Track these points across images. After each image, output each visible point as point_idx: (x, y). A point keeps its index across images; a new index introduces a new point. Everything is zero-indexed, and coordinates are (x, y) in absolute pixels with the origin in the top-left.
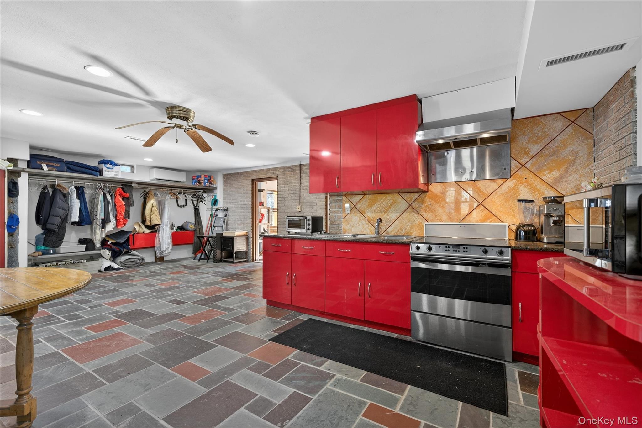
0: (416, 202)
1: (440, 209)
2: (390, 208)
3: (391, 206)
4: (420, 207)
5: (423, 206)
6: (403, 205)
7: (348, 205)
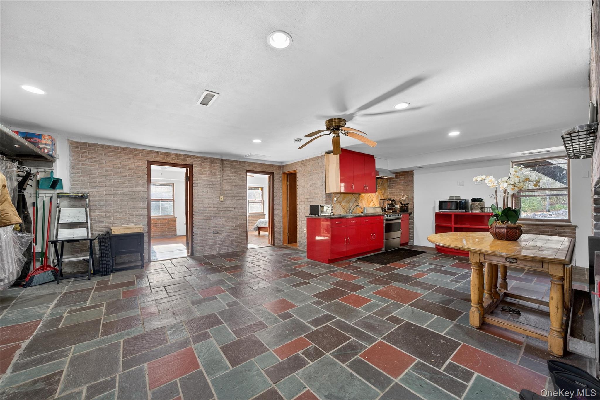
2: (350, 201)
5: (360, 200)
6: (354, 200)
7: (335, 199)
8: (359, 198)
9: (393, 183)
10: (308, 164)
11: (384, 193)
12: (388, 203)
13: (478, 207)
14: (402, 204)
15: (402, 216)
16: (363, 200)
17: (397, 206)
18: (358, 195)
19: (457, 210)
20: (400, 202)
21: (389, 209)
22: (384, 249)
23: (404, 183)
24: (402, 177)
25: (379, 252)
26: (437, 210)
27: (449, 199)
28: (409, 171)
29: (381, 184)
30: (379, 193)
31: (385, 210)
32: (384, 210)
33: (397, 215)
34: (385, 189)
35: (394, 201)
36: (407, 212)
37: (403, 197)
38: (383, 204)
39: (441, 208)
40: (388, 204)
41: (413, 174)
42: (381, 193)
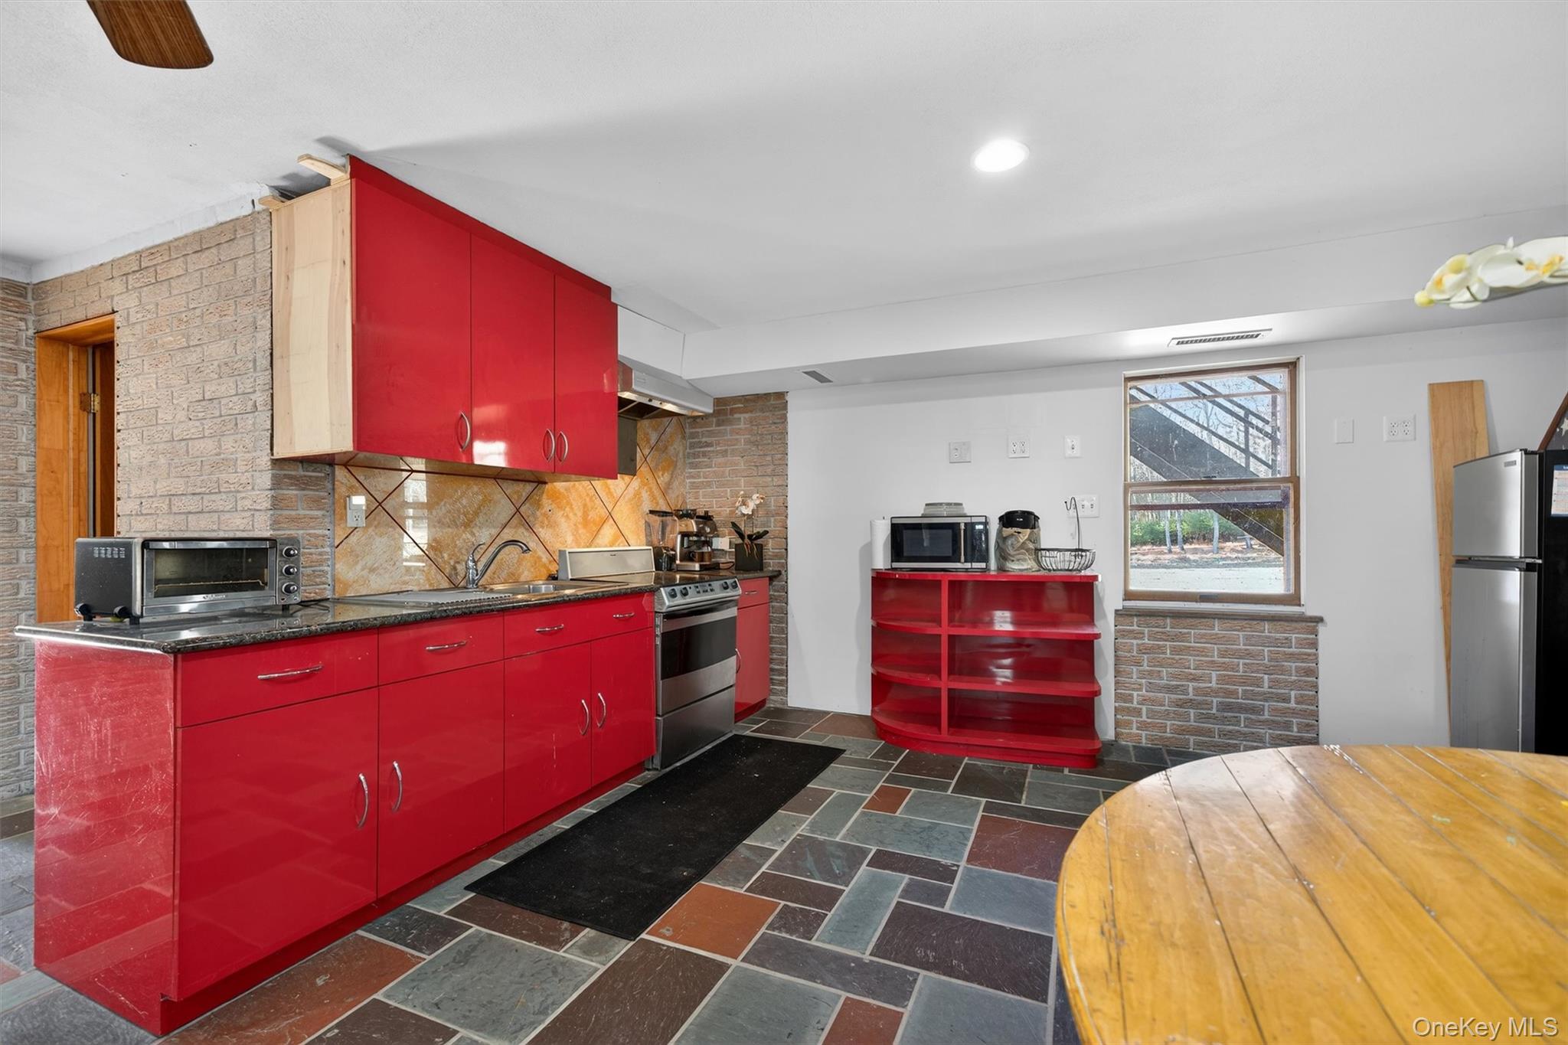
0: (527, 505)
1: (563, 520)
2: (476, 514)
3: (479, 508)
4: (534, 514)
5: (538, 513)
6: (504, 509)
7: (359, 500)
8: (538, 505)
9: (708, 445)
10: (174, 273)
11: (669, 484)
12: (684, 529)
13: (1028, 550)
14: (741, 535)
15: (740, 591)
16: (559, 516)
17: (722, 543)
18: (529, 487)
19: (959, 561)
20: (734, 525)
21: (688, 557)
22: (657, 762)
23: (749, 442)
24: (742, 416)
25: (631, 786)
26: (881, 560)
27: (923, 517)
28: (767, 396)
29: (653, 441)
30: (644, 484)
31: (672, 559)
32: (663, 560)
33: (716, 585)
34: (671, 465)
35: (706, 518)
36: (761, 569)
37: (744, 503)
38: (663, 533)
39: (897, 550)
40: (684, 535)
41: (784, 406)
42: (651, 481)
